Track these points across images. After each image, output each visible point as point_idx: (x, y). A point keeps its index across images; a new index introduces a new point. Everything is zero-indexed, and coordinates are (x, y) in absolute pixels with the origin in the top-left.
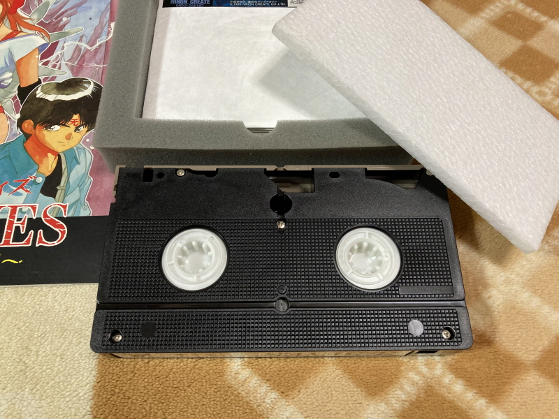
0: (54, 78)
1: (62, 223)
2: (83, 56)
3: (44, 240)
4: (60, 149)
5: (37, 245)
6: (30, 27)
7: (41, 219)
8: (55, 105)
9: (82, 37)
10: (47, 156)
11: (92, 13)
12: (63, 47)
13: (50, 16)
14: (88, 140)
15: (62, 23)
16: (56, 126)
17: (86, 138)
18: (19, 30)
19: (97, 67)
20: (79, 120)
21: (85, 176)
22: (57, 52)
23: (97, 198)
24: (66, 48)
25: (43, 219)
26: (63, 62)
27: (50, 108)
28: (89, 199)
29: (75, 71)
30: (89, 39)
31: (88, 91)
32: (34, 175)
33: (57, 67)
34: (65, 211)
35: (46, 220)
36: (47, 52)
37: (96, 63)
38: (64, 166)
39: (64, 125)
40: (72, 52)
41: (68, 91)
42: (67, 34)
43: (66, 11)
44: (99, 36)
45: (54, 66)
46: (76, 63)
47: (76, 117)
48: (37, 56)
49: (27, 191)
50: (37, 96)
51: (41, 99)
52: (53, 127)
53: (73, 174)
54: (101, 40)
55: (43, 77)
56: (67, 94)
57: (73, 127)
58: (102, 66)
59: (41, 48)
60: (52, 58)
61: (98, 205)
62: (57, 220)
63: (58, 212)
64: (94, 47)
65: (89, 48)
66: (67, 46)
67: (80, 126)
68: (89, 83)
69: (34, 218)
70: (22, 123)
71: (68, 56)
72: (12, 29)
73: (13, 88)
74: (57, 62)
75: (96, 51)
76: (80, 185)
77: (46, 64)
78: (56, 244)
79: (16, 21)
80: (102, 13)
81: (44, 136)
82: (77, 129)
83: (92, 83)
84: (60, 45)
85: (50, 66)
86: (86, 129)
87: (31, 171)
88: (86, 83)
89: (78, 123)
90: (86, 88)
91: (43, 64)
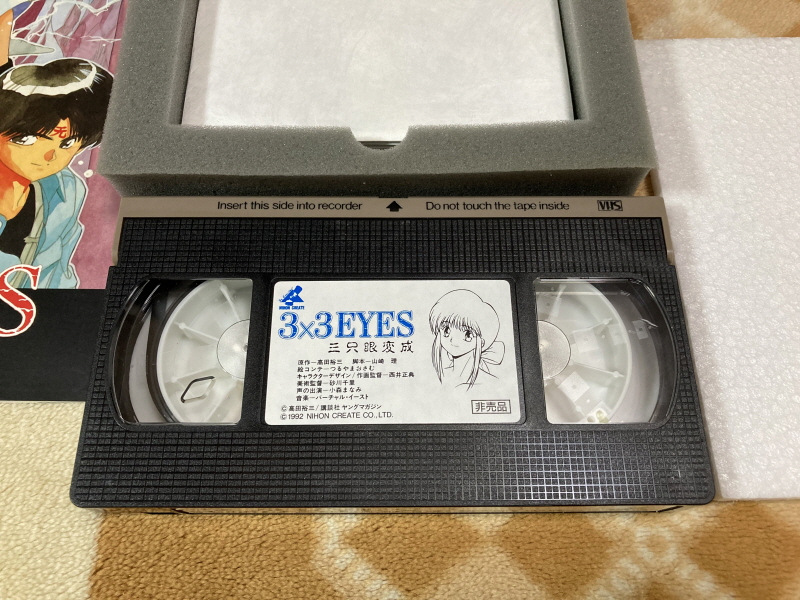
0: (33, 59)
1: (28, 299)
2: (83, 23)
4: (34, 176)
8: (30, 103)
10: (11, 185)
12: (52, 9)
14: (81, 163)
16: (30, 137)
17: (78, 159)
19: (104, 42)
20: (68, 129)
21: (73, 221)
22: (42, 17)
23: (90, 260)
26: (50, 33)
27: (21, 107)
28: (76, 261)
29: (68, 48)
31: (86, 82)
33: (40, 40)
34: (35, 278)
37: (103, 36)
38: (38, 204)
40: (65, 16)
41: (55, 80)
45: (35, 39)
47: (64, 123)
48: (10, 23)
50: (4, 88)
51: (10, 93)
52: (25, 139)
53: (52, 218)
55: (17, 57)
56: (52, 86)
57: (57, 140)
58: (112, 41)
60: (33, 26)
61: (91, 271)
62: (20, 293)
63: (23, 280)
64: (102, 9)
65: (93, 10)
66: (58, 6)
67: (69, 139)
68: (90, 68)
74: (40, 33)
75: (104, 15)
76: (63, 236)
77: (22, 35)
78: (17, 334)
81: (9, 152)
82: (64, 143)
83: (94, 69)
85: (28, 38)
86: (79, 144)
88: (84, 67)
89: (66, 134)
90: (84, 77)
91: (18, 36)
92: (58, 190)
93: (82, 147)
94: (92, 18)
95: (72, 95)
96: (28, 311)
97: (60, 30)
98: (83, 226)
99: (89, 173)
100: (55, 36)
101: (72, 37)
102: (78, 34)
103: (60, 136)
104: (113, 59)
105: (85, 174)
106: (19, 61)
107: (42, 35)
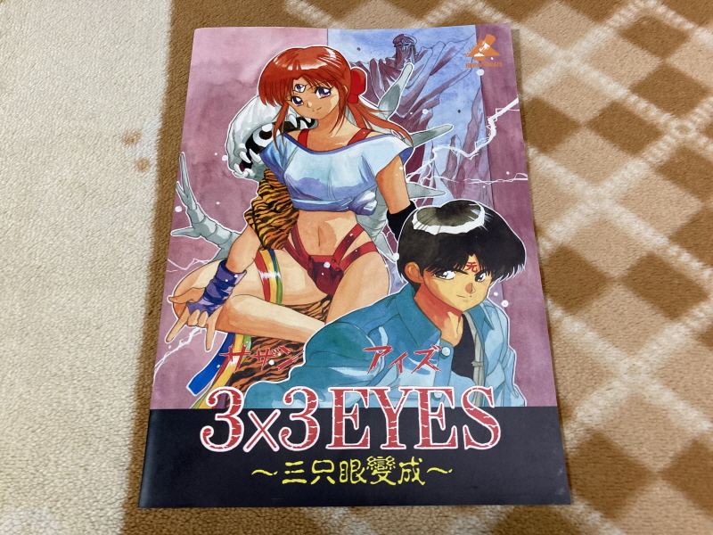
0: (430, 201)
1: (490, 416)
2: (461, 167)
3: (473, 441)
4: (463, 307)
5: (466, 448)
6: (382, 123)
7: (461, 408)
8: (440, 241)
9: (453, 138)
10: (448, 316)
11: (459, 102)
12: (433, 155)
13: (404, 107)
14: (496, 294)
15: (422, 118)
17: (493, 290)
18: (368, 128)
19: (483, 184)
22: (426, 163)
24: (436, 155)
25: (464, 409)
26: (437, 177)
28: (518, 381)
29: (455, 190)
30: (463, 142)
31: (479, 221)
32: (438, 344)
33: (431, 184)
34: (490, 398)
35: (468, 411)
36: (413, 160)
37: (481, 178)
38: (473, 332)
39: (460, 271)
40: (445, 161)
42: (432, 135)
43: (424, 100)
44: (475, 138)
45: (427, 183)
46: (454, 178)
47: (472, 259)
48: (401, 168)
49: (434, 367)
50: (415, 228)
51: (421, 232)
52: (445, 274)
53: (487, 343)
54: (480, 143)
55: (416, 199)
56: (453, 226)
57: (472, 275)
58: (489, 183)
59: (403, 155)
60: (421, 170)
62: (483, 412)
64: (473, 154)
65: (466, 155)
68: (479, 208)
69: (453, 407)
70: (404, 267)
71: (441, 168)
72: (358, 126)
73: (381, 215)
74: (430, 177)
77: (415, 179)
78: (490, 447)
79: (362, 115)
80: (473, 103)
81: (437, 286)
82: (478, 277)
83: (482, 208)
84: (427, 151)
85: (421, 181)
86: (490, 278)
87: (432, 338)
89: (477, 268)
90: (476, 217)
91: (412, 180)
92: (485, 319)
93: (493, 280)
94: (467, 163)
95: (471, 232)
96: (494, 426)
97: (445, 174)
98: (515, 351)
99: (505, 303)
100: (442, 180)
101: (456, 179)
102: (460, 178)
103: (473, 271)
104: (496, 201)
105: (502, 304)
106: (420, 202)
107: (431, 179)
